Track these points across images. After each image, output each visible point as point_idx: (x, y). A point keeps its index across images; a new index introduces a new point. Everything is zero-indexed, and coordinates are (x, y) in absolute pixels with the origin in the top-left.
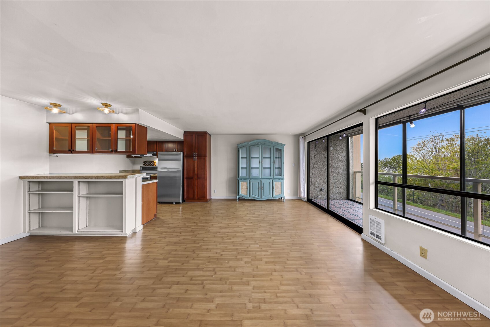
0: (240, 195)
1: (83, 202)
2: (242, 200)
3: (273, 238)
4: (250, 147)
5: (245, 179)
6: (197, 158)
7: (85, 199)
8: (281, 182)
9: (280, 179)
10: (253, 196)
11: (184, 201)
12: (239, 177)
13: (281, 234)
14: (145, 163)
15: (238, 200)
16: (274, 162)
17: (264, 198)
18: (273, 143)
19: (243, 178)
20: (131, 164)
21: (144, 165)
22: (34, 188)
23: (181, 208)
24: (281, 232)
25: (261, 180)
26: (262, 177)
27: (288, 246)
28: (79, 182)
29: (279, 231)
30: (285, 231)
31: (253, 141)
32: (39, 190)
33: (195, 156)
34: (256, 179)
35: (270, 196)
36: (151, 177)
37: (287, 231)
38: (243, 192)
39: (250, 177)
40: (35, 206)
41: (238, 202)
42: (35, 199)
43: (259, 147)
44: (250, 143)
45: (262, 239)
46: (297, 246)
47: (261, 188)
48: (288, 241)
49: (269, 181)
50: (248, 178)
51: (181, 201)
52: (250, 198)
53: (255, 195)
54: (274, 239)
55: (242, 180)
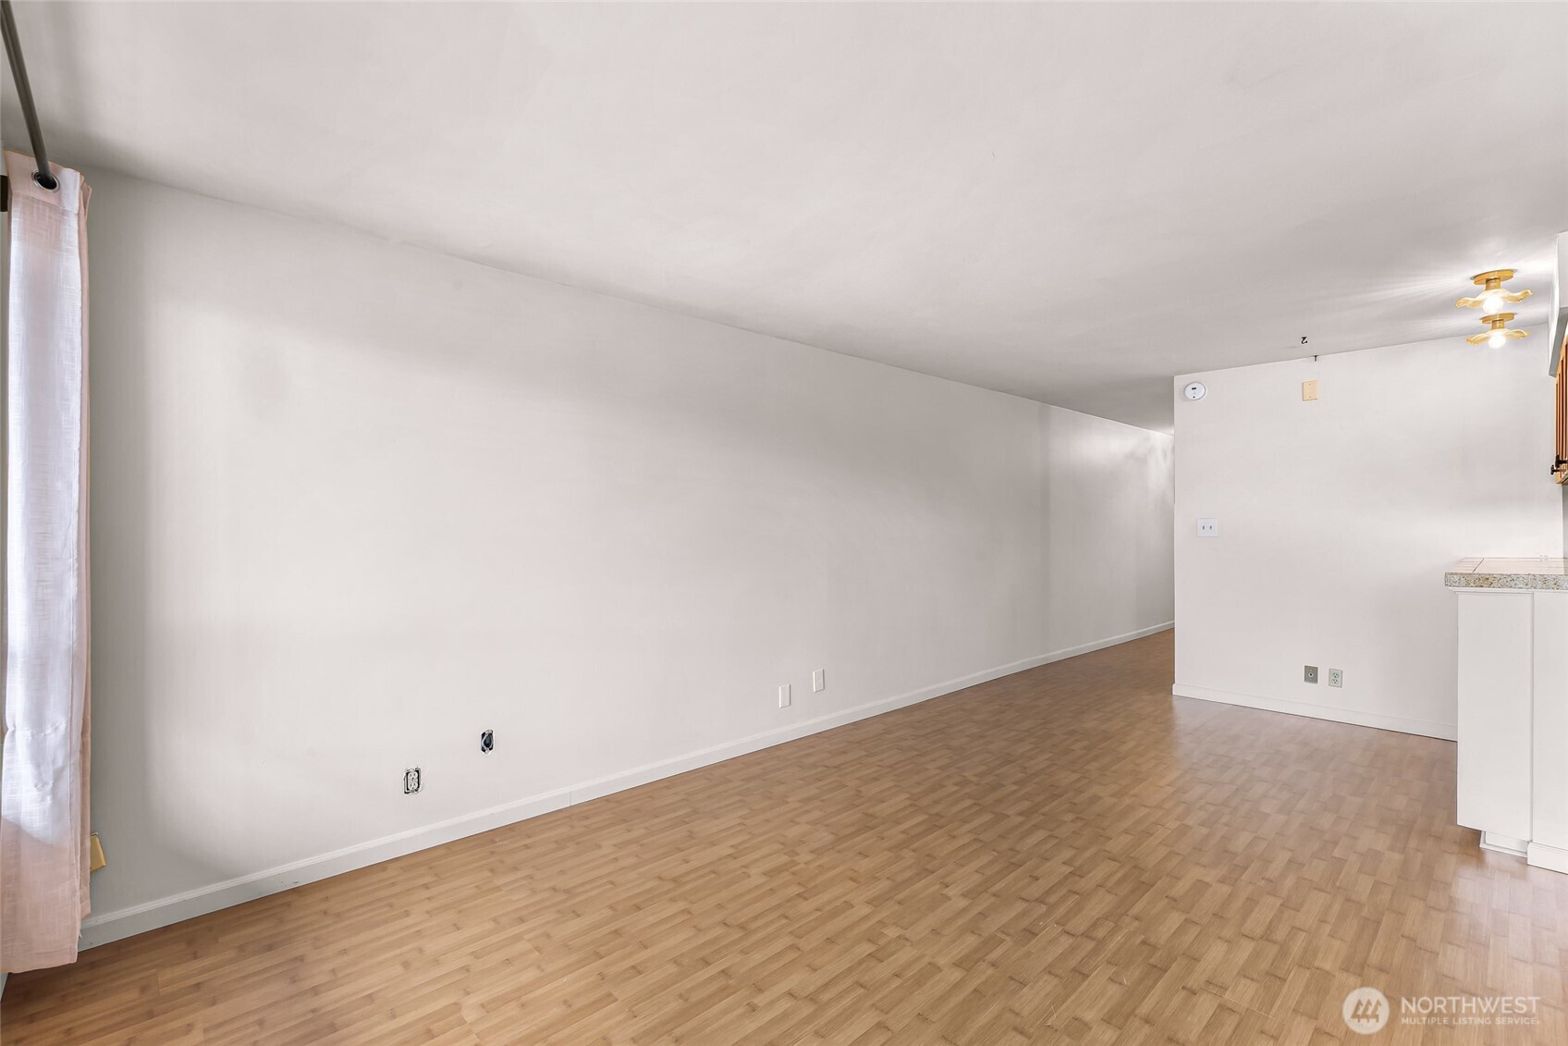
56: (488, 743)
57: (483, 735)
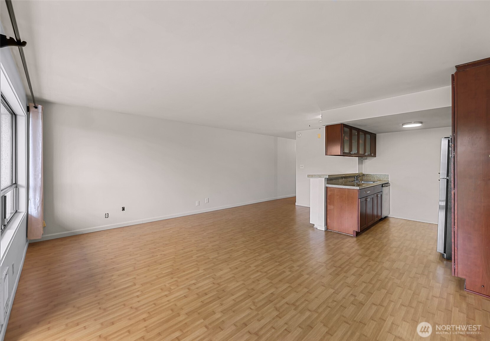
3: (200, 272)
13: (194, 282)
24: (194, 284)
27: (178, 269)
29: (200, 284)
30: (189, 289)
37: (187, 290)
45: (212, 265)
46: (165, 273)
48: (179, 275)
54: (199, 270)
56: (123, 209)
57: (122, 208)
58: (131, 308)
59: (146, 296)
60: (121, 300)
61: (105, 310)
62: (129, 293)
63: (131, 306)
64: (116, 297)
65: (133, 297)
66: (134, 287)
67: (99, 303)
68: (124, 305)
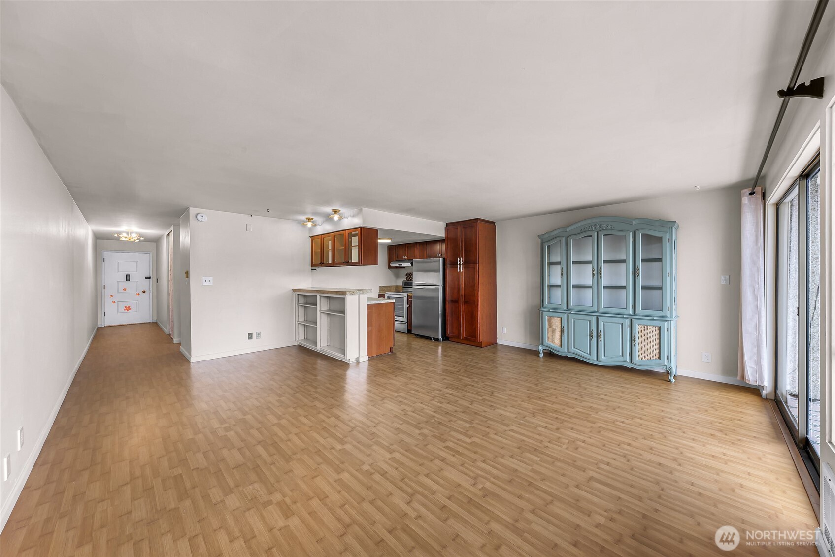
0: (544, 344)
1: (325, 318)
2: (551, 354)
4: (569, 239)
5: (557, 310)
6: (464, 268)
7: (326, 316)
8: (660, 327)
9: (655, 318)
10: (576, 351)
11: (446, 338)
12: (545, 306)
14: (408, 276)
15: (541, 355)
16: (635, 272)
17: (604, 360)
18: (634, 222)
19: (552, 309)
20: (393, 278)
21: (407, 279)
22: (302, 300)
23: (440, 348)
25: (599, 315)
26: (600, 310)
28: (321, 296)
31: (580, 221)
32: (304, 304)
33: (460, 265)
34: (586, 313)
35: (621, 359)
36: (408, 296)
38: (552, 339)
39: (570, 307)
40: (302, 319)
41: (542, 360)
42: (302, 310)
43: (591, 236)
44: (568, 229)
47: (598, 336)
49: (621, 320)
50: (563, 310)
51: (440, 337)
52: (569, 355)
53: (582, 349)
55: (549, 311)
58: (628, 461)
59: (599, 457)
60: (630, 477)
61: (657, 483)
62: (611, 475)
63: (627, 463)
64: (631, 486)
65: (614, 468)
66: (595, 475)
67: (659, 497)
68: (632, 469)
